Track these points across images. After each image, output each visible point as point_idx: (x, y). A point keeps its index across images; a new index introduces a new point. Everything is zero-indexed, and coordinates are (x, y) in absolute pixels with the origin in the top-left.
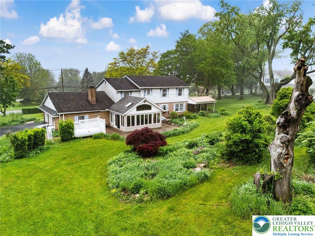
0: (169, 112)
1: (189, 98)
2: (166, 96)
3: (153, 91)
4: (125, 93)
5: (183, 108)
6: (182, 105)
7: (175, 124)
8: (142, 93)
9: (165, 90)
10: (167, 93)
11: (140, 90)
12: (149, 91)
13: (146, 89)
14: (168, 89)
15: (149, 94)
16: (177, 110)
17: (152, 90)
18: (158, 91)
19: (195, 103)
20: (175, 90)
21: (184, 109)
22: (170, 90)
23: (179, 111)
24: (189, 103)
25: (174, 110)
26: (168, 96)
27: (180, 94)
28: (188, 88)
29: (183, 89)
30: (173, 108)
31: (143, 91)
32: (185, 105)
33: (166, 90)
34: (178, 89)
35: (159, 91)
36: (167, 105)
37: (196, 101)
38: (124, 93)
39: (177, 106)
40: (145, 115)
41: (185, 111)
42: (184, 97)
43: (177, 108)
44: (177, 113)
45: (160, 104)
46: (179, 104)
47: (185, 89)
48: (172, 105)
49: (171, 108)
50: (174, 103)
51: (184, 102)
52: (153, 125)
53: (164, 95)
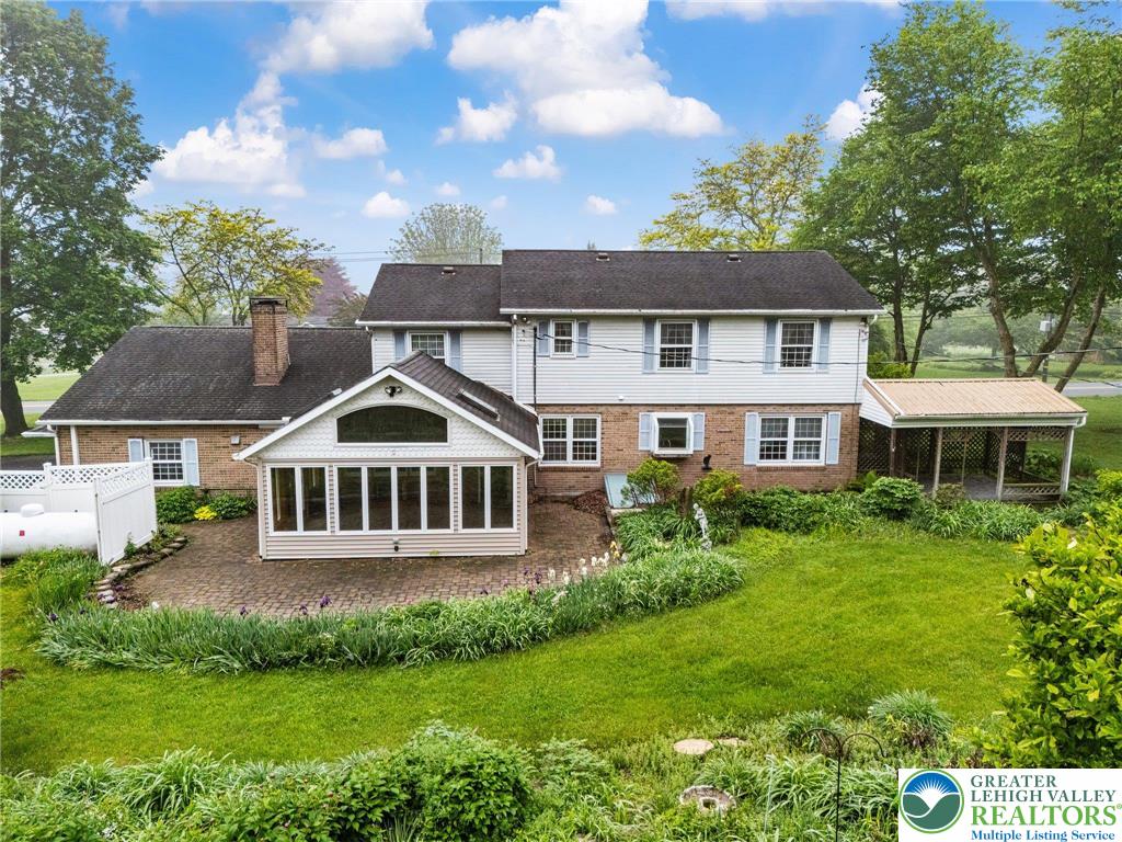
0: (707, 460)
1: (865, 384)
2: (689, 366)
3: (597, 333)
4: (422, 337)
5: (822, 447)
6: (810, 426)
8: (522, 339)
9: (677, 332)
10: (695, 345)
11: (503, 324)
12: (563, 329)
13: (544, 320)
14: (705, 321)
15: (569, 349)
16: (773, 450)
17: (583, 327)
18: (632, 337)
19: (888, 422)
20: (759, 330)
21: (830, 451)
22: (715, 330)
23: (789, 462)
24: (865, 413)
25: (752, 456)
26: (704, 364)
27: (795, 356)
28: (864, 319)
29: (817, 329)
30: (740, 442)
31: (529, 330)
32: (831, 431)
33: (690, 326)
35: (634, 336)
36: (695, 425)
37: (897, 409)
38: (414, 338)
39: (774, 426)
40: (400, 470)
41: (836, 462)
42: (826, 376)
43: (776, 443)
44: (768, 469)
45: (641, 408)
46: (786, 420)
47: (835, 328)
48: (732, 417)
49: (727, 437)
50: (749, 408)
51: (830, 408)
52: (456, 538)
53: (675, 358)
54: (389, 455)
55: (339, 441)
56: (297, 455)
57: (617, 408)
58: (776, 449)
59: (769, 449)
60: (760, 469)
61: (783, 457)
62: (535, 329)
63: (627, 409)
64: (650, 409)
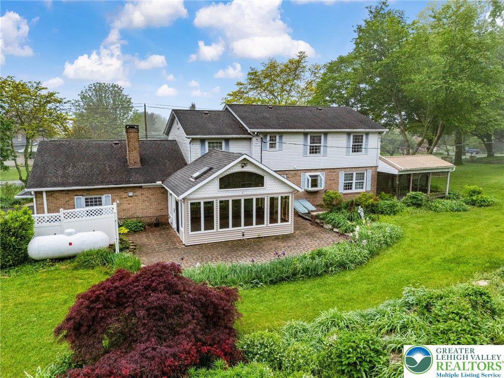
0: (326, 191)
1: (380, 158)
2: (319, 152)
3: (285, 139)
4: (213, 143)
6: (361, 176)
7: (334, 226)
8: (256, 143)
9: (316, 139)
10: (322, 144)
11: (249, 136)
12: (273, 139)
13: (265, 134)
14: (326, 134)
15: (275, 147)
16: (348, 186)
17: (281, 137)
18: (299, 142)
19: (396, 172)
20: (345, 138)
21: (368, 186)
22: (329, 137)
23: (354, 190)
24: (380, 170)
25: (341, 190)
26: (325, 152)
27: (357, 149)
28: (380, 133)
30: (337, 183)
31: (259, 139)
32: (368, 176)
34: (352, 136)
35: (300, 140)
36: (322, 176)
37: (400, 167)
38: (209, 143)
39: (349, 176)
40: (245, 200)
41: (370, 190)
42: (367, 156)
43: (349, 183)
44: (347, 194)
45: (302, 171)
46: (352, 174)
47: (370, 136)
48: (335, 174)
49: (333, 182)
50: (340, 170)
51: (368, 168)
52: (267, 229)
53: (314, 150)
54: (241, 194)
55: (220, 188)
56: (202, 196)
57: (293, 172)
58: (349, 186)
59: (346, 186)
60: (344, 194)
61: (351, 189)
62: (262, 138)
63: (296, 172)
64: (305, 171)
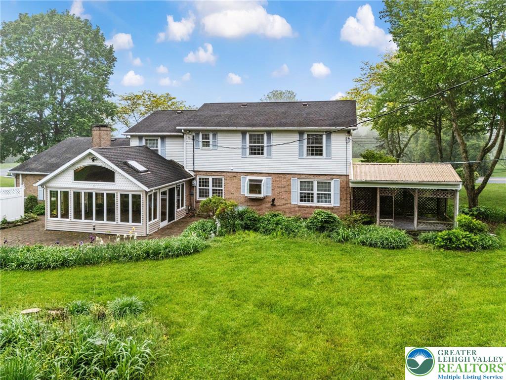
0: (273, 200)
2: (263, 154)
3: (220, 137)
5: (332, 196)
6: (325, 186)
8: (188, 141)
9: (256, 138)
10: (265, 144)
14: (269, 133)
15: (209, 146)
16: (307, 197)
17: (214, 135)
18: (236, 141)
20: (295, 137)
21: (337, 200)
22: (274, 136)
23: (315, 204)
25: (295, 200)
27: (315, 150)
29: (324, 137)
30: (289, 192)
32: (337, 188)
33: (263, 135)
34: (305, 136)
35: (238, 139)
39: (306, 185)
41: (339, 205)
42: (330, 160)
43: (309, 194)
44: (303, 207)
45: (242, 174)
46: (312, 182)
47: (334, 136)
48: (285, 180)
49: (283, 190)
50: (293, 176)
53: (256, 151)
57: (231, 174)
60: (299, 207)
61: (312, 201)
62: (193, 136)
63: (235, 174)
